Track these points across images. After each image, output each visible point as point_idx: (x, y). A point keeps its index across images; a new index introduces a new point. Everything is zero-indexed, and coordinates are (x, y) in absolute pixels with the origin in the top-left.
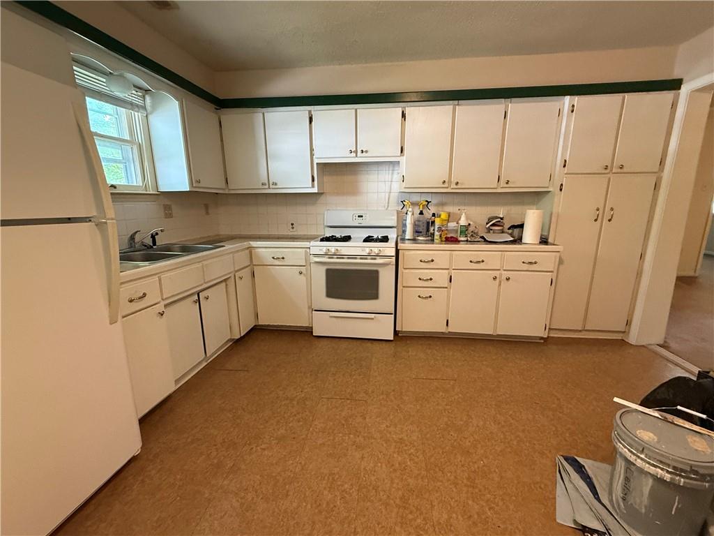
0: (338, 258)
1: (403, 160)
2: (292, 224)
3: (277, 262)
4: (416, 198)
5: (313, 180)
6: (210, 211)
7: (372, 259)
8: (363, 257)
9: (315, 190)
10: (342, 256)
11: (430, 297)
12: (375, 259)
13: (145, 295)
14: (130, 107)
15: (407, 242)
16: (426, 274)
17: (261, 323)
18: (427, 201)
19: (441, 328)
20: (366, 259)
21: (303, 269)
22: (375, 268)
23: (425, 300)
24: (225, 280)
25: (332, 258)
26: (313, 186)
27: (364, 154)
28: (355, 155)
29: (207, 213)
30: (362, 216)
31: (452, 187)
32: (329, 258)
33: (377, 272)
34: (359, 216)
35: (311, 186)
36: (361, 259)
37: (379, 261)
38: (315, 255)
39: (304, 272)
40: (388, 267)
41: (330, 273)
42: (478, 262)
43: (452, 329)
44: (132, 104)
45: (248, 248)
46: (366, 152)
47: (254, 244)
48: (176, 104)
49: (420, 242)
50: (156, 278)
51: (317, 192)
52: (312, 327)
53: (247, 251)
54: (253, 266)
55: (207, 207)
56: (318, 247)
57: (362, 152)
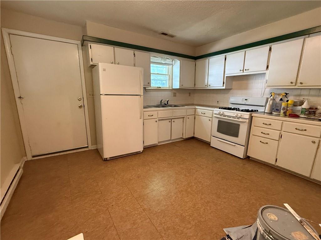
0: (223, 116)
1: (268, 72)
2: (218, 102)
3: (203, 115)
4: (279, 92)
5: (224, 83)
6: (191, 95)
7: (238, 119)
8: (234, 117)
9: (224, 88)
10: (225, 116)
11: (267, 143)
12: (239, 119)
13: (153, 115)
14: (168, 65)
15: (265, 114)
16: (266, 131)
17: (195, 136)
18: (285, 93)
19: (272, 162)
20: (235, 118)
21: (211, 119)
22: (238, 123)
23: (263, 144)
24: (183, 118)
25: (221, 116)
26: (223, 86)
27: (247, 71)
28: (242, 72)
29: (190, 96)
30: (247, 100)
31: (298, 85)
32: (220, 116)
33: (239, 125)
34: (245, 100)
35: (222, 86)
36: (233, 118)
37: (240, 120)
38: (216, 114)
39: (211, 120)
40: (244, 123)
41: (220, 122)
42: (302, 130)
43: (278, 164)
44: (168, 64)
45: (195, 108)
46: (248, 70)
47: (197, 107)
48: (179, 62)
49: (274, 115)
50: (157, 111)
51: (225, 88)
52: (210, 143)
53: (194, 109)
54: (195, 115)
55: (190, 93)
56: (217, 111)
57: (246, 70)
